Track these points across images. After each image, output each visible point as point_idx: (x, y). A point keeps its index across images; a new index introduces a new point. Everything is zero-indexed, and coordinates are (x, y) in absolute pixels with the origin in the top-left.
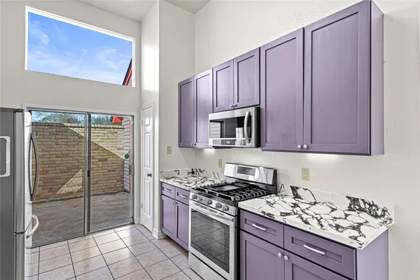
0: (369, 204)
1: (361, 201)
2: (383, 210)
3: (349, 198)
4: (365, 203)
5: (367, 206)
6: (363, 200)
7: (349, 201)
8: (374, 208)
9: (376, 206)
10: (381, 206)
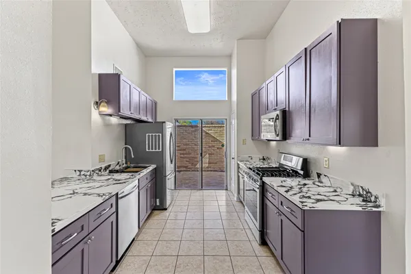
0: (366, 191)
1: (360, 188)
2: (375, 197)
3: (352, 184)
4: (363, 189)
5: (365, 193)
6: (362, 187)
7: (352, 187)
8: (369, 194)
9: (370, 193)
10: (374, 193)
